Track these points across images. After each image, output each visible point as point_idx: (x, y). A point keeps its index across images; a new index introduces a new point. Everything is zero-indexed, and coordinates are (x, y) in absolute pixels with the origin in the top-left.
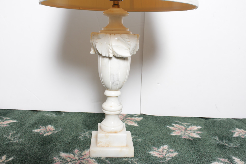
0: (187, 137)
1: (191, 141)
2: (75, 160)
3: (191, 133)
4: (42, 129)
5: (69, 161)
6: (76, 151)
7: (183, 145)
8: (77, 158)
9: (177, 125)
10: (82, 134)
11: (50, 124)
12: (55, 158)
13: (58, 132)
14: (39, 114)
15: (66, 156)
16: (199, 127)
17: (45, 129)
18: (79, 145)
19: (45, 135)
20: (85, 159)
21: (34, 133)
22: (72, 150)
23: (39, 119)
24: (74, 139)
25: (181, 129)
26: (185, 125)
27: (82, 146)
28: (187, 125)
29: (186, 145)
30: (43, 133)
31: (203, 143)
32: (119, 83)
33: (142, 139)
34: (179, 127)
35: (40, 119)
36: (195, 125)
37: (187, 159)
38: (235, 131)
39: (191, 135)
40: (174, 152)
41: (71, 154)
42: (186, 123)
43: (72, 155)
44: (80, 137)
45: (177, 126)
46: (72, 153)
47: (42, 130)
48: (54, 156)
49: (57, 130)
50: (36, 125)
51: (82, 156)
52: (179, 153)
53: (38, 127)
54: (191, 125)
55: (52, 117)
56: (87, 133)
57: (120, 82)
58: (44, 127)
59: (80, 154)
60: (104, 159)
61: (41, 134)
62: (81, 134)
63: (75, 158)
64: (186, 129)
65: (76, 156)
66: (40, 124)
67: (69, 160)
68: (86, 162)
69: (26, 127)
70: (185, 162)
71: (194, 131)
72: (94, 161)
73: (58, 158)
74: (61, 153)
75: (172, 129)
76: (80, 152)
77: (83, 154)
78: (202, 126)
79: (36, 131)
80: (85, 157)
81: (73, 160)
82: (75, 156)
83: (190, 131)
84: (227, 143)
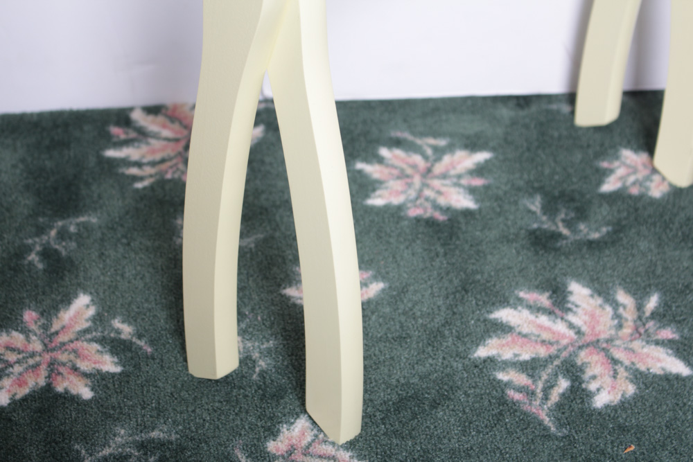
0: (425, 210)
1: (438, 225)
2: (33, 355)
3: (443, 189)
5: (15, 363)
6: (29, 316)
7: (407, 248)
8: (38, 346)
9: (399, 152)
10: (35, 242)
16: (482, 156)
18: (34, 293)
20: (63, 344)
22: (14, 318)
24: (10, 269)
25: (409, 171)
26: (429, 152)
27: (44, 293)
28: (436, 149)
29: (418, 247)
31: (482, 231)
33: (261, 236)
34: (403, 160)
36: (466, 147)
37: (410, 305)
38: (616, 164)
39: (442, 201)
40: (371, 283)
41: (15, 334)
42: (432, 141)
43: (17, 338)
44: (30, 258)
45: (396, 157)
46: (17, 330)
51: (53, 334)
52: (387, 285)
54: (450, 148)
56: (53, 233)
59: (45, 327)
60: (130, 337)
62: (30, 241)
63: (31, 348)
64: (429, 170)
65: (34, 338)
67: (12, 357)
68: (72, 356)
70: (403, 319)
71: (459, 176)
72: (98, 351)
75: (376, 176)
76: (43, 321)
77: (56, 326)
78: (493, 149)
80: (63, 338)
81: (24, 355)
82: (28, 338)
83: (444, 176)
84: (569, 224)
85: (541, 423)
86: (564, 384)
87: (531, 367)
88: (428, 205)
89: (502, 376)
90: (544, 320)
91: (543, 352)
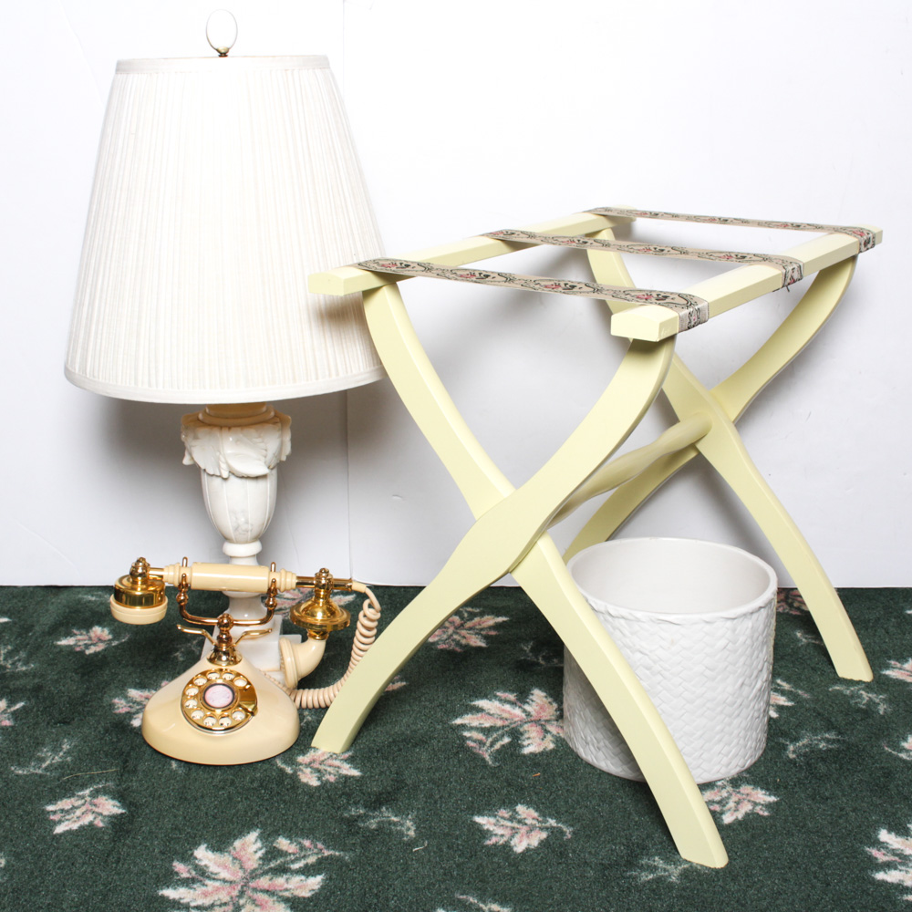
0: (450, 646)
1: (455, 654)
3: (467, 636)
4: (79, 637)
6: (166, 684)
7: (429, 665)
10: (182, 647)
11: (100, 623)
12: (116, 700)
13: (122, 644)
14: (63, 597)
15: (141, 696)
16: (501, 619)
17: (85, 637)
18: (172, 673)
19: (88, 652)
21: (61, 649)
22: (155, 684)
23: (67, 610)
24: (161, 659)
26: (466, 615)
28: (470, 613)
29: (437, 665)
30: (83, 647)
32: (250, 528)
35: (70, 612)
36: (493, 613)
39: (463, 642)
41: (153, 692)
46: (155, 690)
47: (79, 640)
48: (115, 696)
49: (118, 640)
50: (62, 629)
52: (408, 684)
53: (68, 634)
54: (482, 614)
55: (102, 604)
56: (195, 642)
57: (252, 525)
58: (85, 633)
61: (78, 649)
62: (179, 646)
64: (462, 625)
66: (73, 625)
69: (38, 634)
71: (482, 629)
73: (123, 702)
74: (129, 690)
78: (511, 616)
79: (64, 642)
83: (470, 629)
84: (546, 658)
85: (483, 759)
86: (506, 740)
87: (487, 731)
88: (453, 643)
89: (466, 734)
90: (507, 707)
91: (499, 723)
